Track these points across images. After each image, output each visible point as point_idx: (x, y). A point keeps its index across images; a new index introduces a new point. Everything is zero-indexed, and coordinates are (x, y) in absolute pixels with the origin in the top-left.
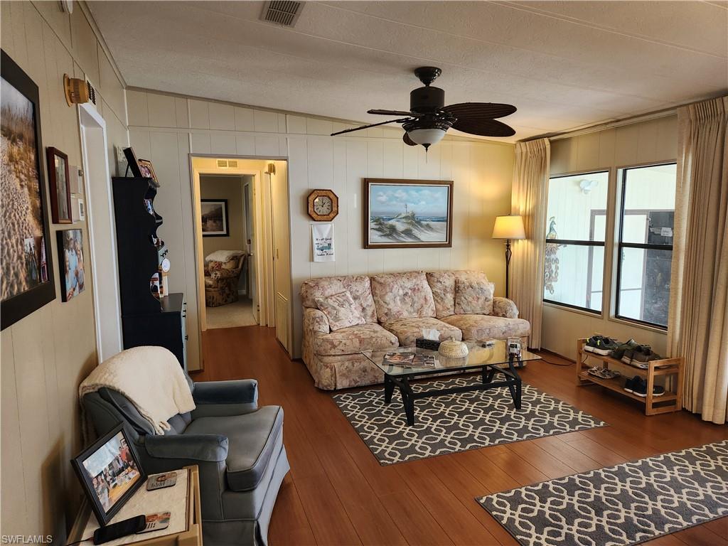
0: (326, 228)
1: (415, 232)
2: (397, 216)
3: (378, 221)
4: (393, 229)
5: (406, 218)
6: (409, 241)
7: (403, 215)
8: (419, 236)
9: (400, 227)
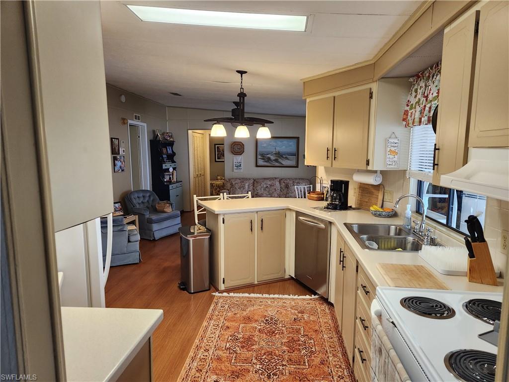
0: (239, 158)
1: (280, 160)
2: (271, 153)
3: (262, 155)
4: (269, 159)
5: (275, 154)
6: (277, 164)
7: (274, 153)
8: (282, 162)
9: (273, 158)
